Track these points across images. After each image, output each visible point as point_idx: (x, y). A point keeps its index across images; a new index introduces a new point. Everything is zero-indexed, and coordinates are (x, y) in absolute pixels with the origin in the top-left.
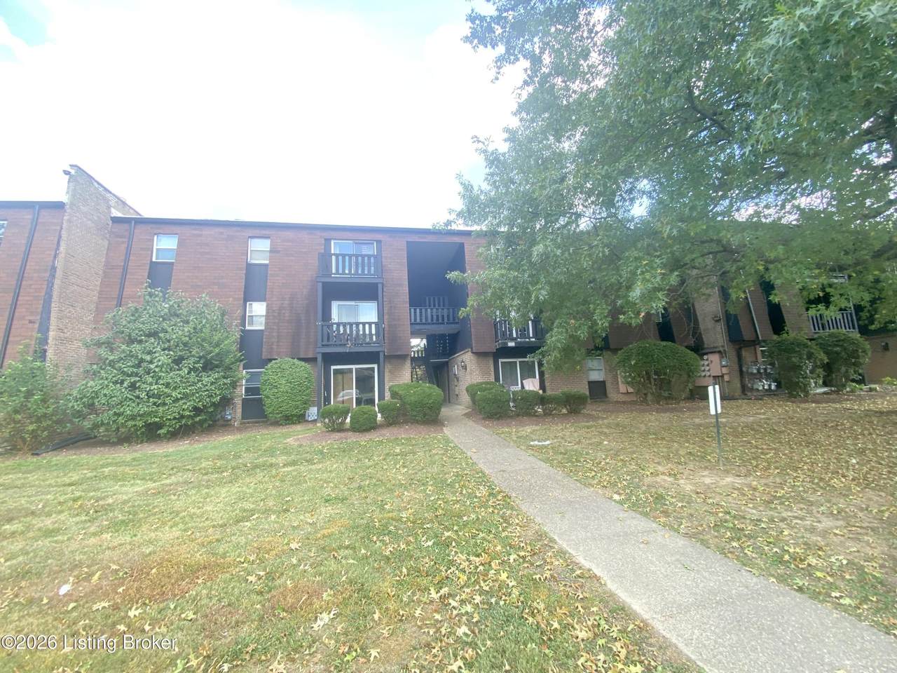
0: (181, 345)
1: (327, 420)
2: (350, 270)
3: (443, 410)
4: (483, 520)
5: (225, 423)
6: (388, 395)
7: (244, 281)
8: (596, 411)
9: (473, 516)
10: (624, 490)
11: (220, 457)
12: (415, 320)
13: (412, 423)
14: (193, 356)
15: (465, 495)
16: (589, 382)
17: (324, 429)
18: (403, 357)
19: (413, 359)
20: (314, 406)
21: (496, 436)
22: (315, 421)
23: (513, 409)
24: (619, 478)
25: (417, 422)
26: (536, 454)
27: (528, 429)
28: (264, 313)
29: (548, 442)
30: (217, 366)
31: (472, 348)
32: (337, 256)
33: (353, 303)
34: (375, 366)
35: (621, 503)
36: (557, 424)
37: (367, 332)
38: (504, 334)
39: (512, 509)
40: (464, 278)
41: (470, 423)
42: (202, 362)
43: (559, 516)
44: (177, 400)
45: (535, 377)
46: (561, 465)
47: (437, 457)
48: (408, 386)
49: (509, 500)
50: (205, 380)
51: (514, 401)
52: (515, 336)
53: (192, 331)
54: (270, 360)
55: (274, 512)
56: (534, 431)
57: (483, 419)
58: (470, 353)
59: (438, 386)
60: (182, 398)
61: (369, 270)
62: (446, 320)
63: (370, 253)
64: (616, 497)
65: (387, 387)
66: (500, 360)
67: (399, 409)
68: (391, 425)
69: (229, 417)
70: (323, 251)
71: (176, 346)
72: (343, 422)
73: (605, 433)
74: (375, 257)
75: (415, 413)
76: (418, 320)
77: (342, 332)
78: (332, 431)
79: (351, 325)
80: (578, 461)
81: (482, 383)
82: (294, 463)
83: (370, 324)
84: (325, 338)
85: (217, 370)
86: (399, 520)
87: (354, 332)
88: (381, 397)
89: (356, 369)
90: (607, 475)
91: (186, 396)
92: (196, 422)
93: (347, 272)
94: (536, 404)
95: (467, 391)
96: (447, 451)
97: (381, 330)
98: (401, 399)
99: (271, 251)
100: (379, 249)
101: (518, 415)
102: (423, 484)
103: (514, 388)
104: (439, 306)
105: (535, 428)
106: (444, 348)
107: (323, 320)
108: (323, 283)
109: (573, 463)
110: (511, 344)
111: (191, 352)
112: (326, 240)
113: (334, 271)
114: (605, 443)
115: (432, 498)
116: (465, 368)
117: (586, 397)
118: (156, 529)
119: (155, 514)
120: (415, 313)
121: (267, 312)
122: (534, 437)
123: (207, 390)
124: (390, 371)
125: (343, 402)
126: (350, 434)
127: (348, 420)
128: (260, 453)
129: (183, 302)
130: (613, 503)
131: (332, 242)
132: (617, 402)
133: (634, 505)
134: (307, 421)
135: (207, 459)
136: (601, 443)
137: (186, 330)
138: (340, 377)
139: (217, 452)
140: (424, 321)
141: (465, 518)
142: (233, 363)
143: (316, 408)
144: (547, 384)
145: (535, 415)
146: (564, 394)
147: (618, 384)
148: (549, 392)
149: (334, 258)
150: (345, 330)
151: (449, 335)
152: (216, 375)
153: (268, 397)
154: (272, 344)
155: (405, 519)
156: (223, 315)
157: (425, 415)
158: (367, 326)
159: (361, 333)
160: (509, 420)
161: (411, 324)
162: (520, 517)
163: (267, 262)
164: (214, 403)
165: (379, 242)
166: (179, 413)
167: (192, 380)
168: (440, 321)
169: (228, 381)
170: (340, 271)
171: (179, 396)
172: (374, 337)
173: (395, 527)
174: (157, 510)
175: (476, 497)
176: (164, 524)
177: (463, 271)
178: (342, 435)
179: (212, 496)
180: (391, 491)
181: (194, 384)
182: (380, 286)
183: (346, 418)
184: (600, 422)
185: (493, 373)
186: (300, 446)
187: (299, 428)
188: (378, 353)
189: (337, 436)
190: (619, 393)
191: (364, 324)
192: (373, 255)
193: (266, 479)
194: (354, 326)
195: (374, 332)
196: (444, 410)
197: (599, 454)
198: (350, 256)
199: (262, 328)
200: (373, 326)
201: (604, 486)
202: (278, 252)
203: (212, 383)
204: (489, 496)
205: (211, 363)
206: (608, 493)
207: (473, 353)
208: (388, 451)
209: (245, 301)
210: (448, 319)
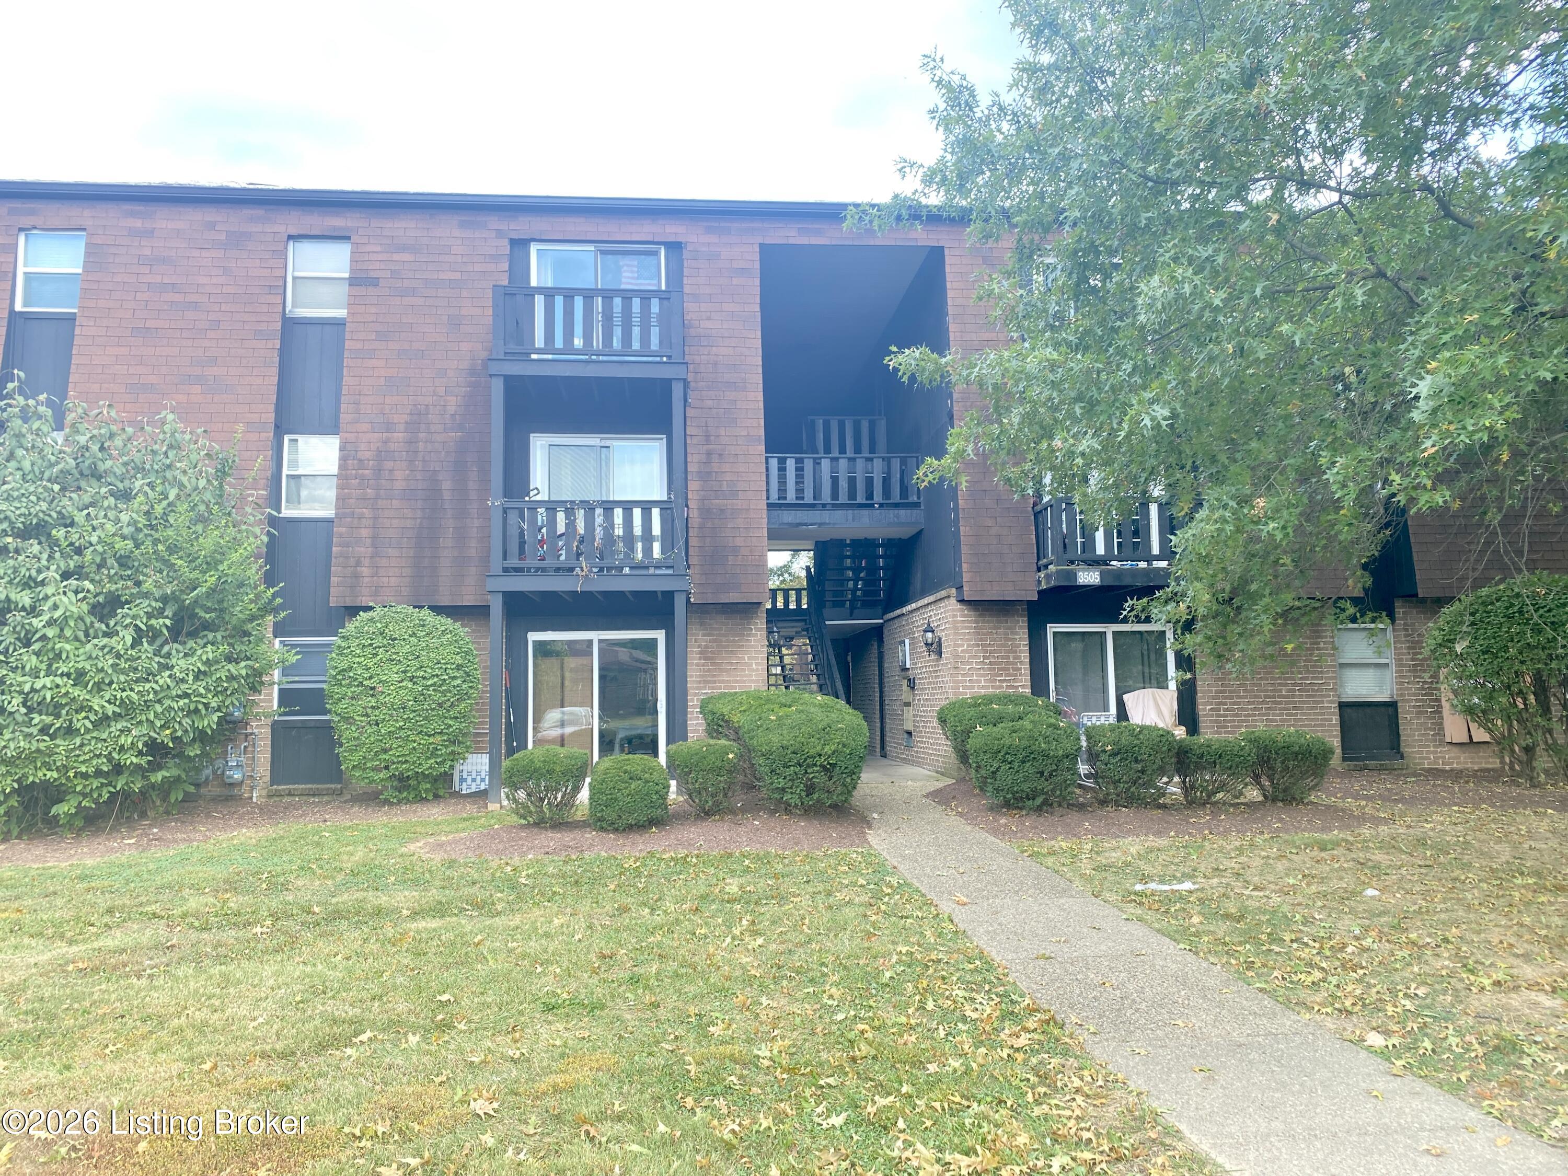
0: (111, 562)
1: (522, 795)
2: (587, 337)
3: (864, 776)
4: (981, 1076)
5: (226, 792)
6: (696, 725)
7: (275, 371)
8: (1356, 797)
9: (955, 1063)
10: (1402, 1023)
11: (232, 886)
12: (782, 491)
13: (773, 812)
14: (146, 595)
15: (931, 1015)
16: (1343, 706)
17: (515, 820)
18: (745, 610)
19: (774, 616)
20: (478, 751)
21: (1029, 862)
22: (481, 795)
23: (1090, 783)
24: (1393, 992)
25: (788, 809)
26: (1150, 916)
27: (1133, 845)
28: (334, 470)
29: (1187, 885)
30: (207, 626)
31: (960, 588)
32: (549, 294)
33: (593, 440)
34: (660, 636)
35: (1385, 1054)
36: (1227, 832)
37: (638, 530)
38: (1065, 544)
39: (1065, 1053)
40: (939, 368)
41: (953, 820)
42: (169, 612)
43: (1199, 1077)
44: (104, 721)
45: (1162, 685)
46: (1224, 948)
47: (848, 912)
48: (760, 702)
49: (1056, 1032)
50: (180, 664)
51: (1093, 757)
52: (1100, 550)
53: (142, 521)
54: (353, 611)
55: (414, 1029)
56: (1150, 850)
57: (991, 809)
58: (952, 604)
59: (848, 702)
60: (117, 716)
61: (645, 339)
62: (878, 497)
63: (648, 285)
64: (1375, 1040)
65: (694, 703)
66: (1052, 628)
67: (732, 770)
68: (708, 814)
69: (237, 776)
70: (506, 283)
71: (100, 566)
72: (568, 802)
73: (1377, 866)
74: (664, 297)
75: (781, 783)
76: (791, 496)
77: (561, 528)
78: (536, 824)
79: (589, 507)
80: (1274, 939)
81: (989, 700)
82: (439, 910)
83: (646, 507)
84: (514, 547)
85: (211, 636)
86: (753, 1062)
87: (599, 532)
88: (676, 731)
89: (600, 641)
90: (1360, 981)
91: (127, 710)
92: (153, 786)
93: (578, 342)
94: (1162, 771)
95: (943, 721)
96: (878, 896)
97: (679, 525)
98: (738, 739)
99: (354, 281)
100: (676, 275)
101: (1103, 803)
102: (812, 980)
103: (1092, 719)
104: (858, 450)
105: (1153, 841)
106: (871, 582)
107: (508, 493)
108: (508, 379)
109: (1259, 943)
110: (1089, 577)
111: (138, 584)
112: (514, 243)
113: (539, 342)
114: (1370, 892)
115: (840, 1016)
116: (936, 648)
117: (1327, 753)
118: (117, 1055)
119: (102, 1019)
120: (782, 469)
121: (343, 466)
122: (1148, 869)
123: (186, 695)
124: (704, 654)
125: (562, 741)
126: (590, 835)
127: (584, 795)
128: (340, 877)
129: (112, 436)
130: (1363, 1054)
131: (534, 248)
132: (1435, 773)
133: (1423, 1060)
134: (458, 795)
135: (198, 889)
136: (1354, 893)
137: (124, 517)
138: (551, 663)
139: (220, 872)
140: (808, 498)
141: (932, 1068)
142: (252, 618)
143: (485, 759)
144: (1204, 708)
145: (1157, 803)
146: (1254, 741)
147: (1438, 711)
148: (1208, 734)
149: (539, 300)
150: (571, 525)
151: (889, 543)
152: (210, 652)
153: (348, 720)
154: (358, 564)
155: (766, 1063)
156: (222, 474)
157: (810, 789)
158: (637, 513)
159: (619, 531)
160: (1073, 817)
161: (769, 505)
162: (1086, 1073)
163: (342, 313)
164: (202, 732)
165: (674, 247)
166: (109, 758)
167: (143, 664)
168: (860, 499)
169: (241, 669)
170: (559, 343)
171: (110, 709)
172: (657, 547)
173: (741, 1077)
174: (105, 1009)
175: (964, 1019)
176: (133, 1044)
177: (939, 345)
178: (567, 837)
179: (239, 982)
180: (723, 992)
181: (149, 676)
182: (677, 390)
183: (577, 789)
184: (1366, 832)
185: (1025, 669)
186: (452, 864)
187: (435, 813)
188: (669, 596)
189: (552, 839)
190: (1442, 743)
191: (628, 507)
192: (657, 293)
193: (373, 946)
194: (599, 511)
195: (656, 530)
196: (867, 776)
197: (1347, 920)
198: (589, 295)
199: (328, 512)
200: (656, 512)
201: (1343, 1011)
202: (374, 282)
203: (199, 675)
204: (1002, 1018)
205: (194, 616)
206: (1352, 1027)
207: (961, 601)
208: (703, 889)
209: (281, 429)
210: (887, 492)
